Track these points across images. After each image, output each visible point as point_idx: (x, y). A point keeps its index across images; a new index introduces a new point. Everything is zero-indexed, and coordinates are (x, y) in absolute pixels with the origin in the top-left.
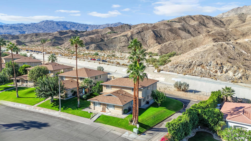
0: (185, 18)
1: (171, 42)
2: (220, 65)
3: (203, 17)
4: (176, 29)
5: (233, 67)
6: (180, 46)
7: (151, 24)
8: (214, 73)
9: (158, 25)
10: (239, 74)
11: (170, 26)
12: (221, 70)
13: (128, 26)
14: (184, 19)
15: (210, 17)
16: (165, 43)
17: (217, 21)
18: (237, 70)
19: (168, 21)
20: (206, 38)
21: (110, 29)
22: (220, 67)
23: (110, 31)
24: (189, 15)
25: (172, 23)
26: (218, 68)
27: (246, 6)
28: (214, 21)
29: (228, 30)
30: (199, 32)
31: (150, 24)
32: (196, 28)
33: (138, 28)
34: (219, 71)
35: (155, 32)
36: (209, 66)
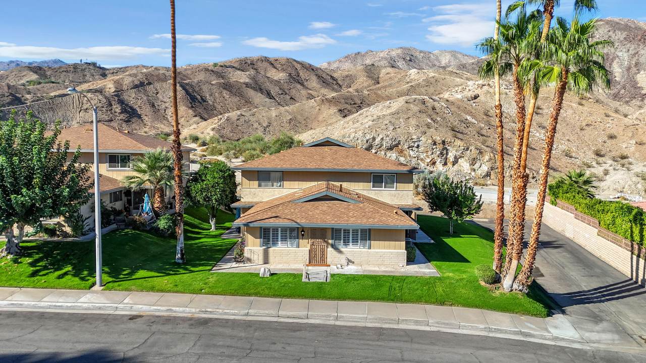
0: (254, 63)
1: (243, 114)
2: (442, 145)
3: (295, 63)
4: (240, 84)
5: (468, 149)
6: (267, 124)
7: (166, 68)
8: (428, 165)
9: (189, 72)
10: (483, 165)
11: (223, 77)
12: (443, 158)
13: (97, 69)
14: (252, 64)
15: (311, 66)
16: (227, 115)
17: (324, 76)
18: (478, 156)
19: (215, 65)
20: (323, 106)
21: (36, 72)
22: (442, 150)
23: (34, 77)
24: (263, 57)
25: (225, 70)
26: (437, 154)
27: (372, 52)
28: (319, 77)
29: (361, 93)
30: (291, 98)
31: (163, 68)
32: (286, 86)
33: (135, 75)
34: (439, 160)
35: (187, 87)
36: (416, 149)
